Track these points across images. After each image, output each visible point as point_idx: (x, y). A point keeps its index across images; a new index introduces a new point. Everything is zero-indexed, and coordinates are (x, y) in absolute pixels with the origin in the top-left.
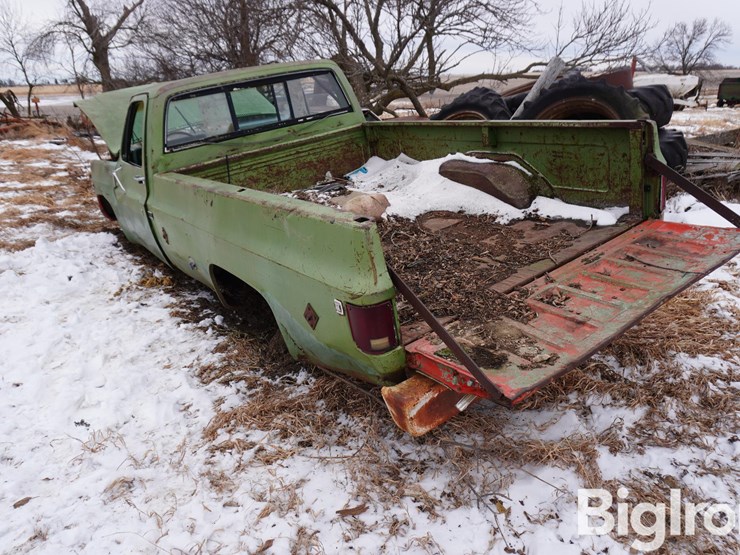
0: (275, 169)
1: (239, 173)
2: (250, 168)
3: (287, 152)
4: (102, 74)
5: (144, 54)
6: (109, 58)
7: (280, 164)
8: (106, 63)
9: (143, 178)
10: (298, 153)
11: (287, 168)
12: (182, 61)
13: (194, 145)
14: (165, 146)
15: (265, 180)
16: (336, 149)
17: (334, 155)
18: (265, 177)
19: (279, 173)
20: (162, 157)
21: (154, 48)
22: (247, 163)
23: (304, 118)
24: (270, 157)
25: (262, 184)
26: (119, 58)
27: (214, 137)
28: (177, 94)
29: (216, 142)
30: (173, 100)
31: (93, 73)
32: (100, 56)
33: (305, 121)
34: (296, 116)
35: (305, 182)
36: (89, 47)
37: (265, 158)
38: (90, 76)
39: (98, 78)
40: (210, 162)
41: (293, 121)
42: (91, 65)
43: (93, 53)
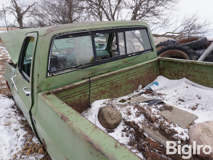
0: (115, 85)
1: (95, 89)
2: (101, 85)
3: (122, 75)
4: (20, 24)
5: (34, 19)
6: (23, 20)
7: (118, 82)
8: (21, 22)
9: (29, 92)
10: (128, 74)
11: (121, 83)
12: (46, 22)
13: (68, 71)
14: (48, 71)
15: (109, 92)
16: (144, 72)
17: (143, 75)
18: (109, 89)
19: (116, 87)
20: (46, 80)
21: (37, 18)
22: (100, 82)
23: (131, 54)
24: (113, 78)
25: (107, 94)
26: (26, 20)
27: (81, 65)
28: (60, 34)
29: (82, 68)
30: (57, 38)
31: (17, 24)
32: (20, 19)
33: (132, 56)
34: (128, 53)
35: (128, 91)
36: (16, 16)
37: (110, 79)
38: (16, 25)
39: (19, 26)
40: (79, 83)
41: (126, 56)
42: (17, 22)
43: (18, 18)
